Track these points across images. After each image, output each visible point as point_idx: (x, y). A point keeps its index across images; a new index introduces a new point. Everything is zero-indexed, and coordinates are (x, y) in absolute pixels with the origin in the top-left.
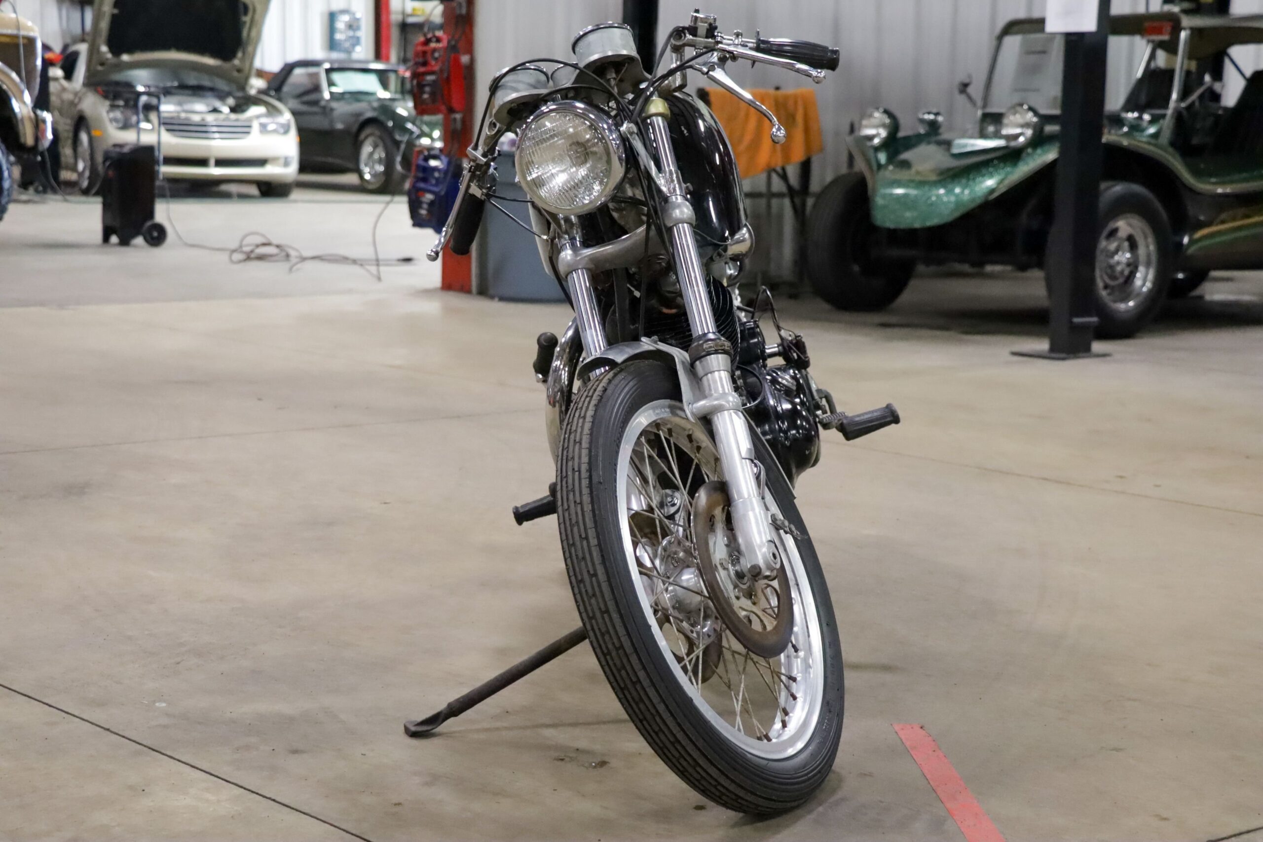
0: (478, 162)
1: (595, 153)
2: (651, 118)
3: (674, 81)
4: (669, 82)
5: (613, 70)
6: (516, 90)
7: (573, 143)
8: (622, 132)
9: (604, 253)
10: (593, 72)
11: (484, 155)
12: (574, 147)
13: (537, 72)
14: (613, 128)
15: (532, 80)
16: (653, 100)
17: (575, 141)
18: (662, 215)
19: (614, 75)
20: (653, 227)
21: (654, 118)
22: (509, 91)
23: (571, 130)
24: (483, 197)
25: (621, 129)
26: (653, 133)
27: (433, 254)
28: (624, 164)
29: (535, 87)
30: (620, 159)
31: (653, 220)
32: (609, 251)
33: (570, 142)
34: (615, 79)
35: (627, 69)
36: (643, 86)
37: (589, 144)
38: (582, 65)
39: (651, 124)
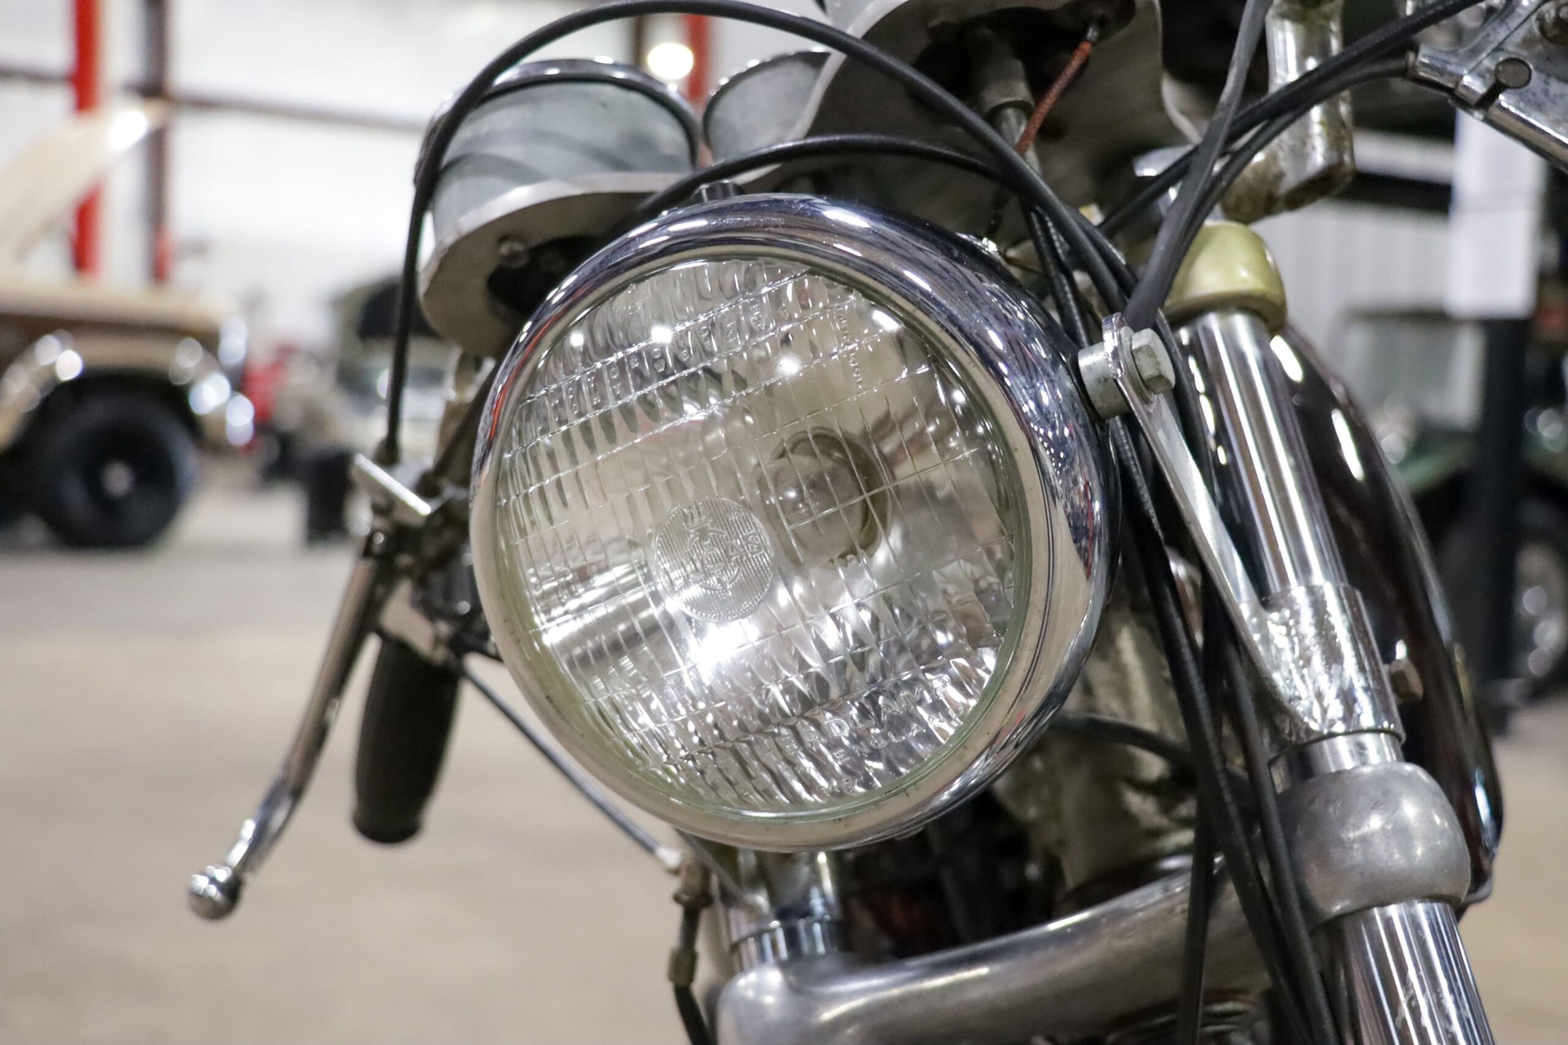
0: (399, 516)
1: (925, 494)
2: (1200, 324)
3: (1300, 152)
4: (1273, 158)
5: (1018, 66)
6: (520, 174)
7: (798, 444)
8: (1087, 379)
9: (951, 1002)
10: (918, 66)
11: (426, 487)
12: (803, 464)
13: (635, 97)
14: (1039, 349)
15: (606, 135)
16: (1213, 231)
17: (808, 425)
18: (1290, 845)
19: (1021, 91)
20: (1230, 899)
21: (1213, 321)
22: (490, 182)
23: (789, 366)
24: (440, 655)
25: (1086, 361)
26: (1211, 394)
27: (213, 891)
28: (1098, 561)
29: (618, 164)
30: (1079, 530)
31: (1233, 858)
32: (974, 994)
33: (783, 433)
34: (1026, 109)
35: (1084, 66)
36: (1149, 168)
37: (888, 447)
38: (856, 29)
39: (1194, 349)
